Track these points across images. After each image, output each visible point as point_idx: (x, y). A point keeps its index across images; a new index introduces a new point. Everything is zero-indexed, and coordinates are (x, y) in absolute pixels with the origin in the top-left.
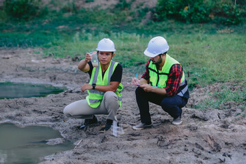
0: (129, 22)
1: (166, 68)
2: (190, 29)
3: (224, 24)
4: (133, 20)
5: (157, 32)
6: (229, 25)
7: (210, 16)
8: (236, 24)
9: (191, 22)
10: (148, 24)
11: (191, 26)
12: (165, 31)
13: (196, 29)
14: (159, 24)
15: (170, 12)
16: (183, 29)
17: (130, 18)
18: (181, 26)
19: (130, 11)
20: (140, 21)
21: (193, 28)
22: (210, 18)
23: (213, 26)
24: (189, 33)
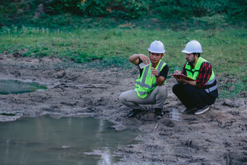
0: (21, 15)
1: (197, 67)
2: (89, 23)
3: (123, 18)
4: (25, 13)
5: (55, 25)
6: (129, 19)
7: (107, 10)
8: (136, 18)
9: (90, 16)
10: (42, 18)
11: (89, 20)
12: (62, 24)
13: (96, 23)
14: (55, 18)
15: (66, 5)
16: (82, 23)
17: (21, 11)
18: (79, 20)
19: (20, 3)
20: (34, 15)
21: (91, 22)
22: (108, 12)
23: (113, 20)
24: (89, 27)
